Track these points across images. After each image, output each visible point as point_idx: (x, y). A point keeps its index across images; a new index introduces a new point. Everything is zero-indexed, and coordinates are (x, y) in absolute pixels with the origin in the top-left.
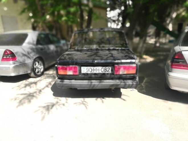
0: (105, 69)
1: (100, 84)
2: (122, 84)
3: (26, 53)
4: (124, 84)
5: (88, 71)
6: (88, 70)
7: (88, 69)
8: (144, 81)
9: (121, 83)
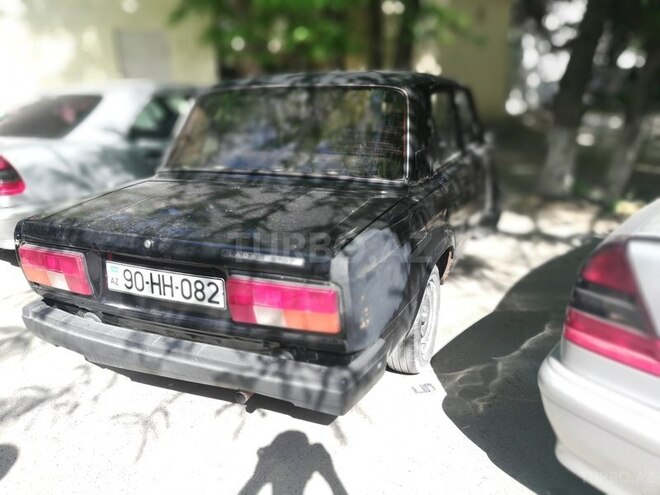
0: (199, 286)
1: (170, 358)
2: (268, 378)
3: (76, 172)
4: (277, 380)
5: (129, 284)
6: (131, 280)
7: (128, 276)
8: (525, 345)
9: (263, 372)
